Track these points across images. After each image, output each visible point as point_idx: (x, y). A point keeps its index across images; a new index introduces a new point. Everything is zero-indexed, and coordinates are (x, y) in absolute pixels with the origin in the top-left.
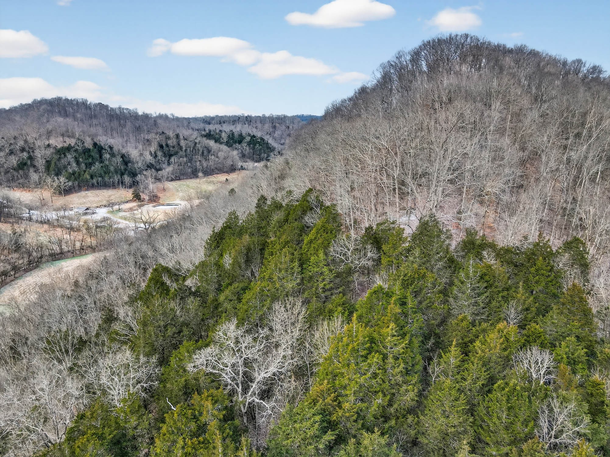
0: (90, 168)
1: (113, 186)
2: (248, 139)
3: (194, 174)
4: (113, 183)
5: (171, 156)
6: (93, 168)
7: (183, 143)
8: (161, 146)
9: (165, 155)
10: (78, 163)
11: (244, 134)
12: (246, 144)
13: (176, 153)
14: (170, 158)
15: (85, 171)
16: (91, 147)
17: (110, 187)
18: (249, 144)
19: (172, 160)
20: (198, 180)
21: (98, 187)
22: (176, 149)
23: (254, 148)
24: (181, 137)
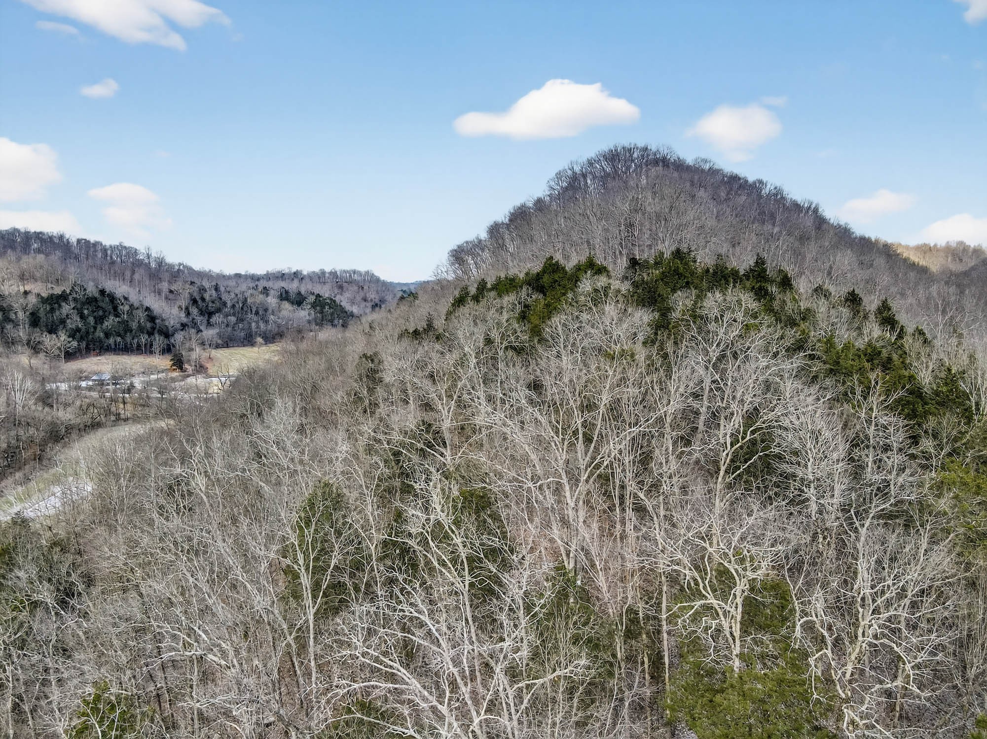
0: (102, 323)
1: (139, 350)
2: (312, 299)
3: (248, 341)
4: (139, 346)
5: (210, 314)
6: (106, 323)
7: (225, 297)
8: (194, 301)
9: (202, 313)
10: (82, 317)
11: (303, 292)
12: (309, 306)
13: (219, 310)
14: (210, 317)
15: (95, 328)
16: (97, 295)
17: (132, 351)
18: (314, 305)
19: (214, 319)
20: (256, 349)
21: (115, 350)
22: (218, 304)
23: (322, 312)
24: (222, 289)
